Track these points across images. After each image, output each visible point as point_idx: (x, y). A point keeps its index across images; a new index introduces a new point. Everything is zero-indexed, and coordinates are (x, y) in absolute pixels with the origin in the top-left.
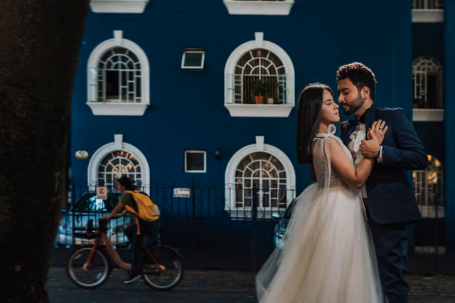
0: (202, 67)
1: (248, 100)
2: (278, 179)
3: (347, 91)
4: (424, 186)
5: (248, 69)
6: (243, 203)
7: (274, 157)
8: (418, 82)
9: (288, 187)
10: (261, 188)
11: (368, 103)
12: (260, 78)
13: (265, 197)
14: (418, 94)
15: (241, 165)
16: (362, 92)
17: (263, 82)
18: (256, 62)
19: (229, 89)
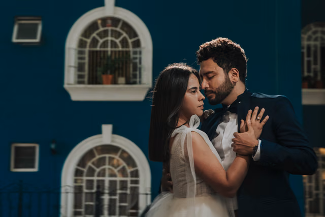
0: (37, 40)
1: (94, 80)
2: (129, 179)
3: (211, 75)
4: (317, 188)
5: (95, 42)
6: (83, 210)
7: (124, 151)
8: (309, 56)
9: (142, 190)
10: (107, 191)
11: (239, 89)
12: (109, 53)
13: (112, 202)
14: (309, 71)
15: (82, 162)
16: (230, 75)
17: (113, 57)
18: (105, 33)
19: (70, 66)
